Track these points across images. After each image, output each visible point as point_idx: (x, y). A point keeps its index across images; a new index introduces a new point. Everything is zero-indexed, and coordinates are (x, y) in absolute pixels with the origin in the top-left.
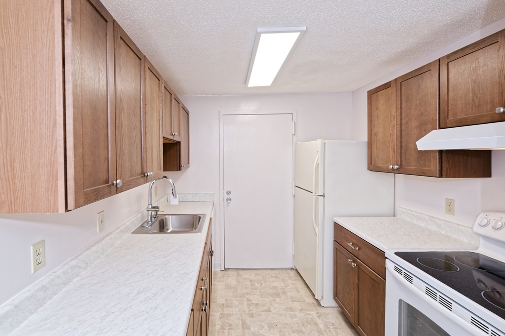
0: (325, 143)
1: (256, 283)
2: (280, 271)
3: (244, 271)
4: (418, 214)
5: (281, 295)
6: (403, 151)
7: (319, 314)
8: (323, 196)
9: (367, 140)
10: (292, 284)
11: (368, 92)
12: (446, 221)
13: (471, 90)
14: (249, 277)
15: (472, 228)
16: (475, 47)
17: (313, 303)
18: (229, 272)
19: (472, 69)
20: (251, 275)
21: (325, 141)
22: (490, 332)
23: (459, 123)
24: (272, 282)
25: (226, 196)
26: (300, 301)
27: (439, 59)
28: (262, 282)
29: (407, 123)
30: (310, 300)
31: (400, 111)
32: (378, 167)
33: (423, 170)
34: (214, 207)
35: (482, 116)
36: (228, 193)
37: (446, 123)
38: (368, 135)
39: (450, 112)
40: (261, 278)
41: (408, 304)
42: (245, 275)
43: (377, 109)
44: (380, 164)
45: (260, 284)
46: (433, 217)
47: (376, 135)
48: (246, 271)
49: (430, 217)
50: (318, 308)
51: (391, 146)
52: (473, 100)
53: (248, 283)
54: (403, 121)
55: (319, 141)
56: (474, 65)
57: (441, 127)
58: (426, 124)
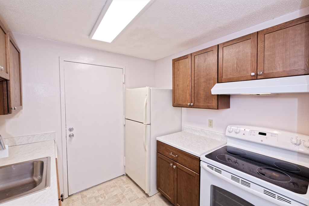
0: (151, 89)
1: (100, 199)
2: (116, 180)
3: (87, 191)
4: (195, 129)
5: (122, 200)
6: (195, 95)
7: (150, 203)
8: (150, 124)
9: (172, 89)
10: (127, 187)
11: (173, 60)
12: (209, 131)
13: (235, 63)
14: (93, 195)
15: (225, 134)
16: (239, 40)
17: (144, 197)
18: (73, 198)
19: (236, 52)
20: (94, 192)
21: (151, 88)
22: (276, 197)
23: (229, 80)
24: (113, 191)
25: (69, 133)
26: (135, 200)
27: (218, 45)
28: (105, 195)
29: (198, 79)
30: (142, 195)
31: (194, 72)
32: (180, 104)
33: (208, 105)
34: (56, 144)
35: (242, 77)
36: (71, 130)
37: (221, 80)
38: (173, 85)
39: (224, 74)
40: (103, 192)
41: (214, 185)
42: (89, 194)
43: (178, 70)
44: (180, 103)
45: (104, 198)
46: (203, 130)
47: (178, 86)
48: (89, 191)
49: (201, 129)
50: (148, 199)
51: (188, 92)
52: (237, 68)
53: (94, 201)
54: (195, 78)
55: (147, 88)
56: (237, 50)
57: (219, 82)
58: (210, 80)
